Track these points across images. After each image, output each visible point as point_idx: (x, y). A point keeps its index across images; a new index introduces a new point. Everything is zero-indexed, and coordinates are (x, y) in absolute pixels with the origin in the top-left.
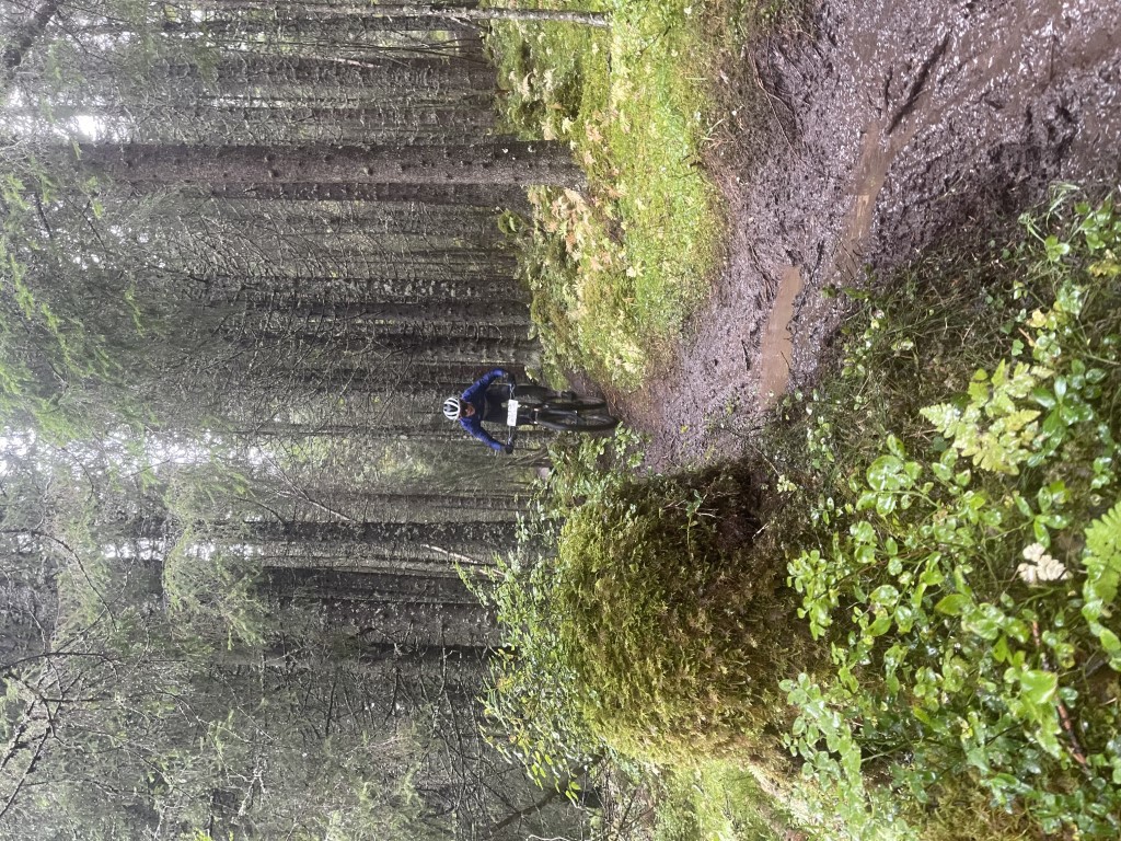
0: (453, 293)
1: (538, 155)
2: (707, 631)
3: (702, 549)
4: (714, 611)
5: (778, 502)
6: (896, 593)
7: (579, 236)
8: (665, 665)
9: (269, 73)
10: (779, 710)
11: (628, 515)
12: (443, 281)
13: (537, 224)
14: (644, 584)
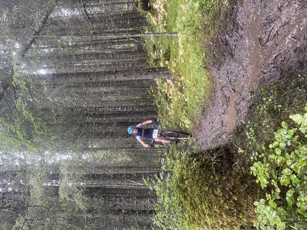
0: (137, 110)
1: (159, 71)
2: (221, 195)
3: (217, 171)
4: (222, 189)
5: (239, 156)
6: (290, 170)
7: (171, 92)
8: (209, 206)
9: (89, 56)
10: (245, 220)
11: (194, 162)
12: (134, 107)
13: (159, 90)
14: (200, 181)
